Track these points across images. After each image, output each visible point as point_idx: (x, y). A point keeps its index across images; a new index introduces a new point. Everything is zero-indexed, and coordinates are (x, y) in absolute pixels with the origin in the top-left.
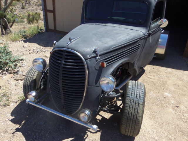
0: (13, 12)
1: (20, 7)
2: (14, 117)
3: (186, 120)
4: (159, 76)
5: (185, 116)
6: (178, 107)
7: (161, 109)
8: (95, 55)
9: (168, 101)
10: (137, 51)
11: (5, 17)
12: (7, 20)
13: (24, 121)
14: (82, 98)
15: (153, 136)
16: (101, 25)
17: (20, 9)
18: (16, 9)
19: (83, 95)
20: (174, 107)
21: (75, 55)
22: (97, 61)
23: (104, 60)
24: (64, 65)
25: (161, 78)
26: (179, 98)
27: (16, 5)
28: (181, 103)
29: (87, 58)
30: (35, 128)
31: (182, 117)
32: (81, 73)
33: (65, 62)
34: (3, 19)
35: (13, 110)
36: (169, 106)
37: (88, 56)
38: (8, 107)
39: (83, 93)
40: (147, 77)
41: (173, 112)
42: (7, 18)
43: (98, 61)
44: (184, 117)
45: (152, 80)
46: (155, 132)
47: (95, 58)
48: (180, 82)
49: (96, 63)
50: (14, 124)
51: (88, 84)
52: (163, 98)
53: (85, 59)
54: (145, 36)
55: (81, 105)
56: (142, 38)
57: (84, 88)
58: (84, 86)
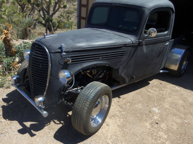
0: (69, 19)
1: (76, 15)
2: (7, 97)
3: (156, 138)
4: (161, 92)
5: (159, 134)
6: (157, 123)
7: (137, 121)
8: (60, 51)
9: (151, 115)
10: (122, 57)
11: (51, 21)
12: (52, 24)
13: (12, 102)
14: (45, 87)
15: (108, 141)
16: (95, 29)
17: (76, 17)
18: (72, 17)
19: (46, 85)
20: (152, 123)
21: (42, 48)
22: (61, 56)
23: (71, 57)
24: (34, 55)
25: (161, 94)
26: (166, 116)
27: (73, 13)
28: (164, 121)
29: (51, 52)
30: (16, 108)
31: (155, 134)
32: (45, 64)
33: (35, 53)
34: (49, 23)
35: (10, 93)
36: (148, 120)
37: (53, 51)
38: (8, 89)
39: (46, 83)
40: (147, 90)
41: (148, 127)
42: (53, 22)
43: (63, 57)
44: (156, 135)
45: (149, 94)
46: (113, 139)
47: (60, 54)
48: (181, 102)
49: (61, 58)
50: (3, 102)
51: (51, 76)
52: (147, 112)
53: (50, 53)
54: (133, 44)
55: (45, 93)
56: (127, 45)
57: (47, 78)
58: (47, 76)
